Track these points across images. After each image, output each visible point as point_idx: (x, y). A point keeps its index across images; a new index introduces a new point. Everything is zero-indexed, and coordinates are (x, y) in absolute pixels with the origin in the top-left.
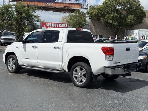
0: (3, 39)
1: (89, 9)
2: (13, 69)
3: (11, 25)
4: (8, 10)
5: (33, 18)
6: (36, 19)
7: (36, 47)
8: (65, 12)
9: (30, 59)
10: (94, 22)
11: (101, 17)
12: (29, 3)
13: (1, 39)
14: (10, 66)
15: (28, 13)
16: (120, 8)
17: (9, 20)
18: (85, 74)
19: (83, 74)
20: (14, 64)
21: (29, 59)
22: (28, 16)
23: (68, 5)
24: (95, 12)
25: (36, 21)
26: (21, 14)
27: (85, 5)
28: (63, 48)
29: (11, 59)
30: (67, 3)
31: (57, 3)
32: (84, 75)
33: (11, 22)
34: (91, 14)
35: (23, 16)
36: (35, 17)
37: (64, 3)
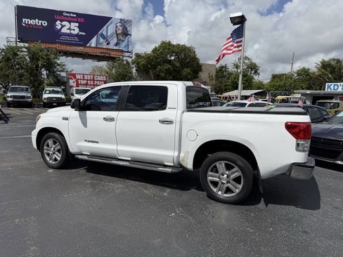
0: (11, 97)
1: (134, 57)
2: (56, 160)
3: (21, 76)
4: (15, 54)
5: (55, 67)
6: (60, 69)
7: (112, 119)
8: (99, 61)
9: (97, 142)
10: (141, 74)
11: (151, 69)
12: (48, 46)
13: (8, 96)
14: (48, 154)
15: (49, 59)
16: (173, 58)
17: (18, 69)
18: (240, 176)
19: (233, 176)
20: (59, 151)
21: (94, 142)
22: (47, 63)
23: (105, 51)
24: (143, 62)
25: (60, 71)
26: (38, 60)
27: (128, 52)
28: (181, 122)
29: (50, 142)
30: (103, 49)
31: (90, 47)
32: (237, 180)
33: (20, 71)
34: (138, 64)
35: (40, 63)
36: (59, 65)
37: (99, 48)
